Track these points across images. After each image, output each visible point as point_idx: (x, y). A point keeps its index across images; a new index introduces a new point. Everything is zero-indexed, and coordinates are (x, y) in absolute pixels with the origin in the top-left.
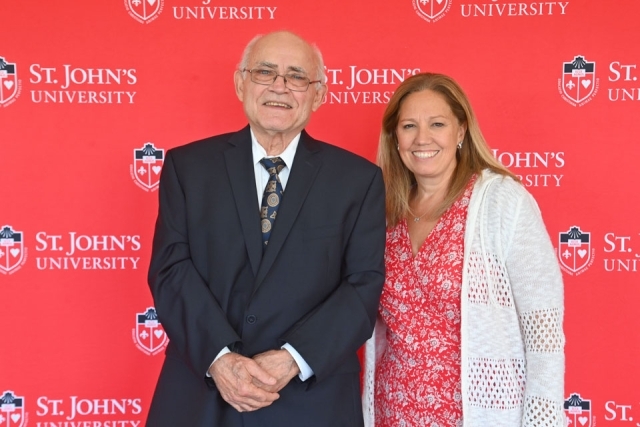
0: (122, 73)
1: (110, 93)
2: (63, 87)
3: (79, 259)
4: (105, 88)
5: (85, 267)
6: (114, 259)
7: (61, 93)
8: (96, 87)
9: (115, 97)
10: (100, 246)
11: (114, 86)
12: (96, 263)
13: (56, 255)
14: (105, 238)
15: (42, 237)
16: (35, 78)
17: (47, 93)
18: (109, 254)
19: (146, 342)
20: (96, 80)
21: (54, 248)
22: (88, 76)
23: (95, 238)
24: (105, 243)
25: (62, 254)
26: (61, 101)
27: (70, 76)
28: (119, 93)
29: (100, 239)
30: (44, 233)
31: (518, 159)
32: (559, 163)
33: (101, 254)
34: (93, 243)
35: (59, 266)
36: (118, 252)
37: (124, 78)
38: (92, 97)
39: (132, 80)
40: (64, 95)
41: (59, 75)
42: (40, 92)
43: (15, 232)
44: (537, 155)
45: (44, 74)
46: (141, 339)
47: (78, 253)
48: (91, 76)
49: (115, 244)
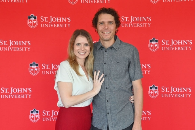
0: (26, 42)
1: (23, 48)
2: (9, 46)
3: (14, 95)
4: (21, 46)
6: (24, 95)
7: (8, 48)
8: (19, 46)
10: (20, 91)
11: (24, 46)
12: (19, 96)
14: (21, 89)
15: (3, 89)
16: (1, 44)
17: (4, 48)
18: (22, 94)
20: (19, 44)
23: (18, 89)
24: (21, 90)
25: (9, 94)
26: (9, 50)
27: (11, 43)
28: (25, 48)
29: (20, 89)
32: (149, 67)
33: (20, 94)
36: (25, 93)
37: (27, 44)
38: (18, 49)
39: (29, 44)
41: (8, 43)
42: (2, 48)
44: (143, 65)
45: (3, 43)
46: (32, 118)
48: (17, 43)
49: (24, 90)
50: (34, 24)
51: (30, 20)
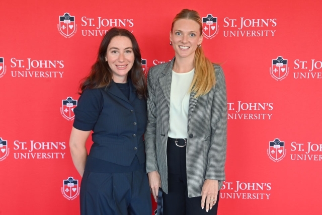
0: (56, 62)
1: (51, 72)
2: (27, 69)
3: (35, 154)
4: (48, 70)
5: (38, 158)
6: (53, 154)
8: (44, 69)
9: (53, 74)
10: (46, 147)
11: (52, 69)
12: (44, 156)
13: (23, 152)
14: (48, 143)
15: (17, 143)
16: (13, 65)
17: (19, 72)
19: (68, 194)
20: (44, 66)
21: (23, 148)
22: (40, 64)
24: (48, 146)
25: (27, 151)
26: (26, 76)
27: (31, 64)
28: (55, 72)
29: (46, 144)
30: (18, 141)
31: (251, 106)
32: (270, 108)
33: (46, 151)
34: (42, 146)
35: (25, 157)
36: (54, 150)
37: (58, 65)
38: (42, 74)
39: (61, 66)
40: (28, 73)
41: (25, 63)
42: (16, 72)
43: (3, 141)
44: (260, 104)
45: (18, 63)
46: (66, 192)
47: (34, 151)
48: (41, 64)
49: (53, 146)
50: (71, 31)
51: (62, 24)
